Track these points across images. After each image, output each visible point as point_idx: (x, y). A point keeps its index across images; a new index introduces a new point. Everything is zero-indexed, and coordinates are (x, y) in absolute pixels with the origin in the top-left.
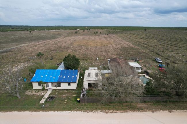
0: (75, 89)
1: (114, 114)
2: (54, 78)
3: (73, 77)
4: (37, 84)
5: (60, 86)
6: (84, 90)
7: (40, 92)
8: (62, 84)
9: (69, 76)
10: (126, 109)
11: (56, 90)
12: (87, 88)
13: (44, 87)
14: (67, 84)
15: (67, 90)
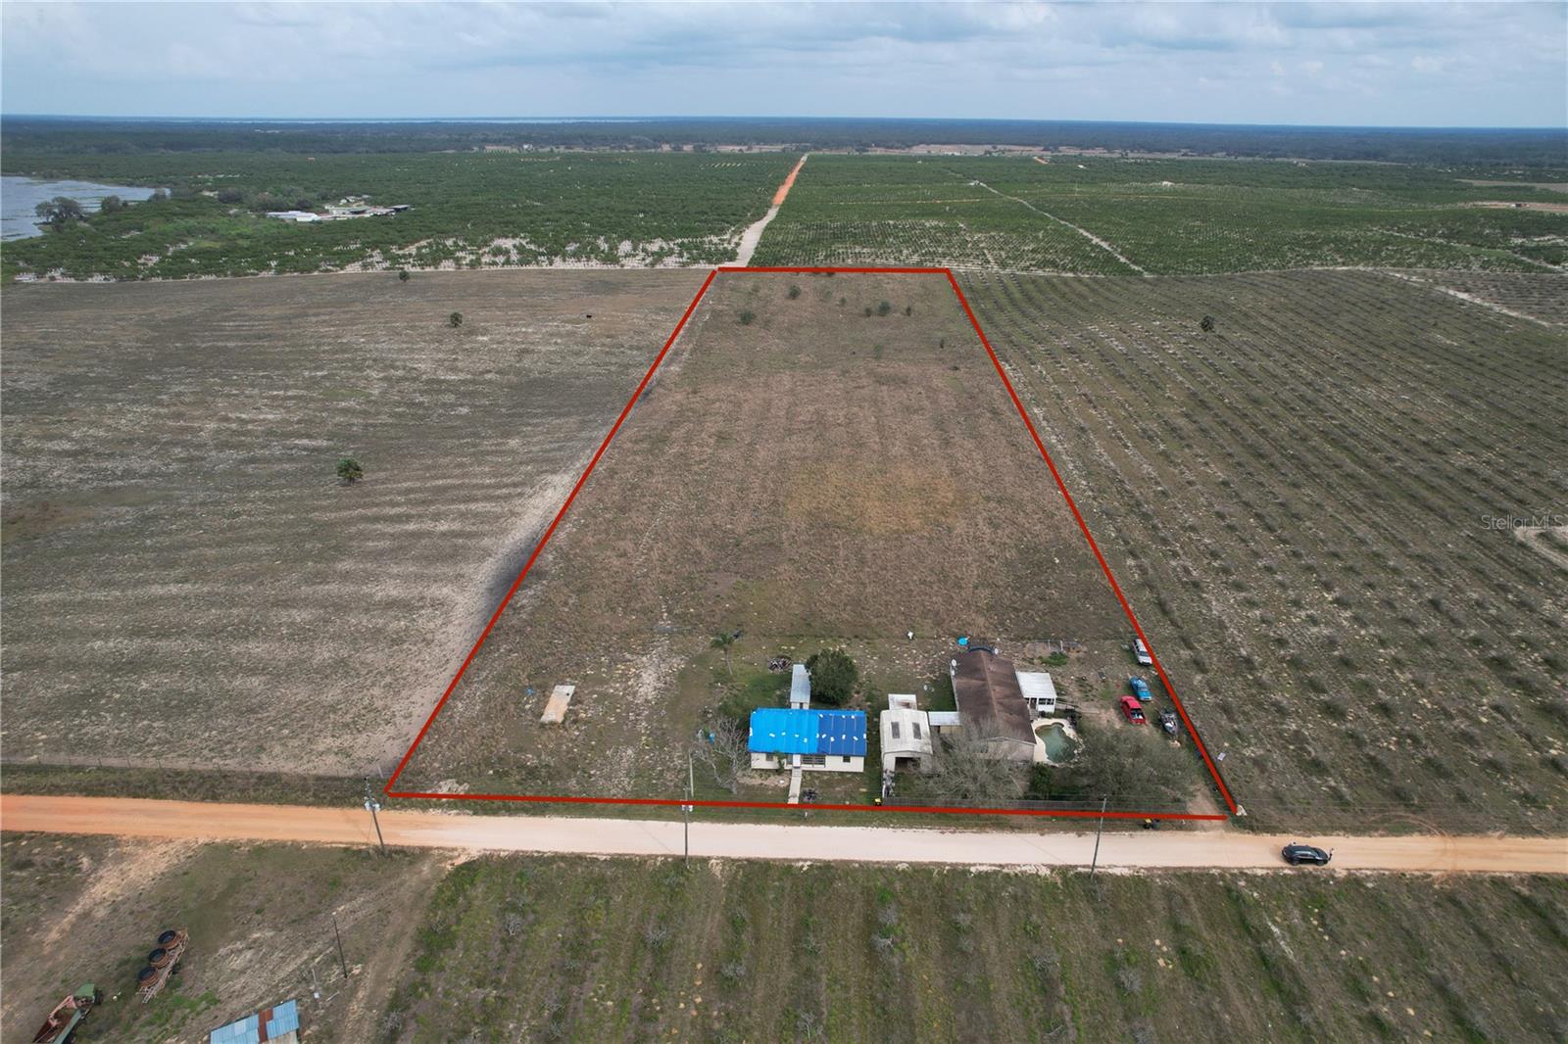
0: (862, 770)
1: (957, 835)
2: (806, 740)
3: (856, 738)
4: (764, 756)
5: (822, 762)
6: (885, 776)
7: (772, 777)
8: (828, 759)
9: (844, 737)
10: (985, 826)
11: (810, 772)
12: (893, 769)
13: (781, 765)
14: (842, 758)
15: (842, 773)
